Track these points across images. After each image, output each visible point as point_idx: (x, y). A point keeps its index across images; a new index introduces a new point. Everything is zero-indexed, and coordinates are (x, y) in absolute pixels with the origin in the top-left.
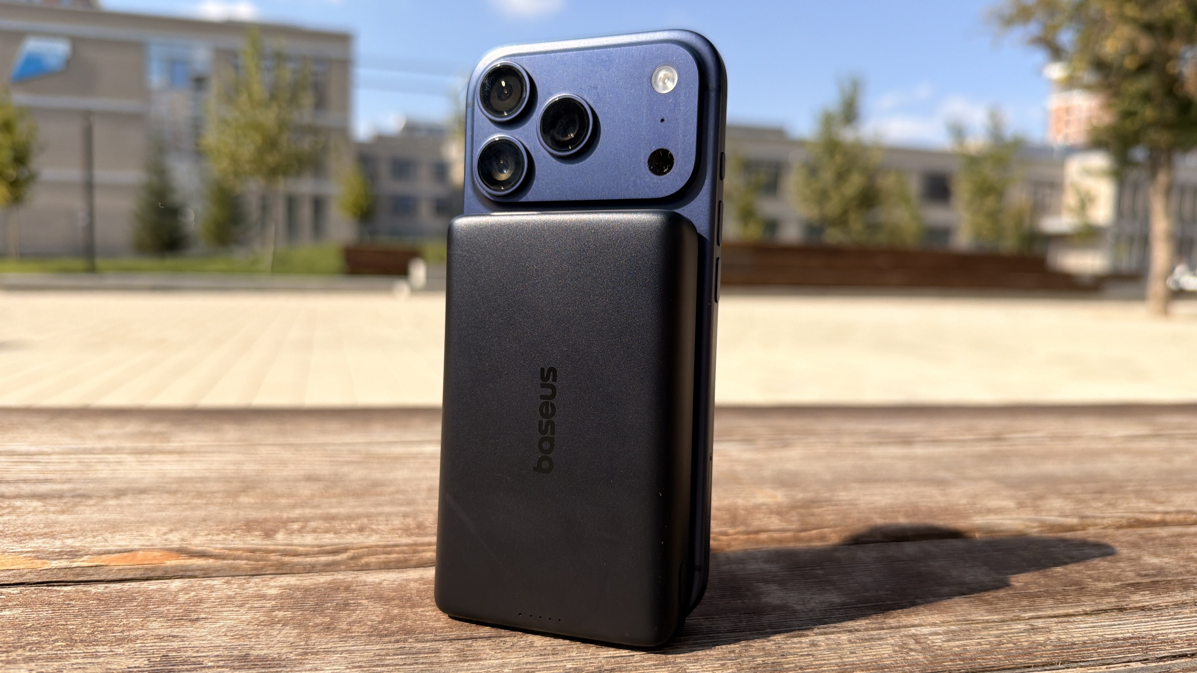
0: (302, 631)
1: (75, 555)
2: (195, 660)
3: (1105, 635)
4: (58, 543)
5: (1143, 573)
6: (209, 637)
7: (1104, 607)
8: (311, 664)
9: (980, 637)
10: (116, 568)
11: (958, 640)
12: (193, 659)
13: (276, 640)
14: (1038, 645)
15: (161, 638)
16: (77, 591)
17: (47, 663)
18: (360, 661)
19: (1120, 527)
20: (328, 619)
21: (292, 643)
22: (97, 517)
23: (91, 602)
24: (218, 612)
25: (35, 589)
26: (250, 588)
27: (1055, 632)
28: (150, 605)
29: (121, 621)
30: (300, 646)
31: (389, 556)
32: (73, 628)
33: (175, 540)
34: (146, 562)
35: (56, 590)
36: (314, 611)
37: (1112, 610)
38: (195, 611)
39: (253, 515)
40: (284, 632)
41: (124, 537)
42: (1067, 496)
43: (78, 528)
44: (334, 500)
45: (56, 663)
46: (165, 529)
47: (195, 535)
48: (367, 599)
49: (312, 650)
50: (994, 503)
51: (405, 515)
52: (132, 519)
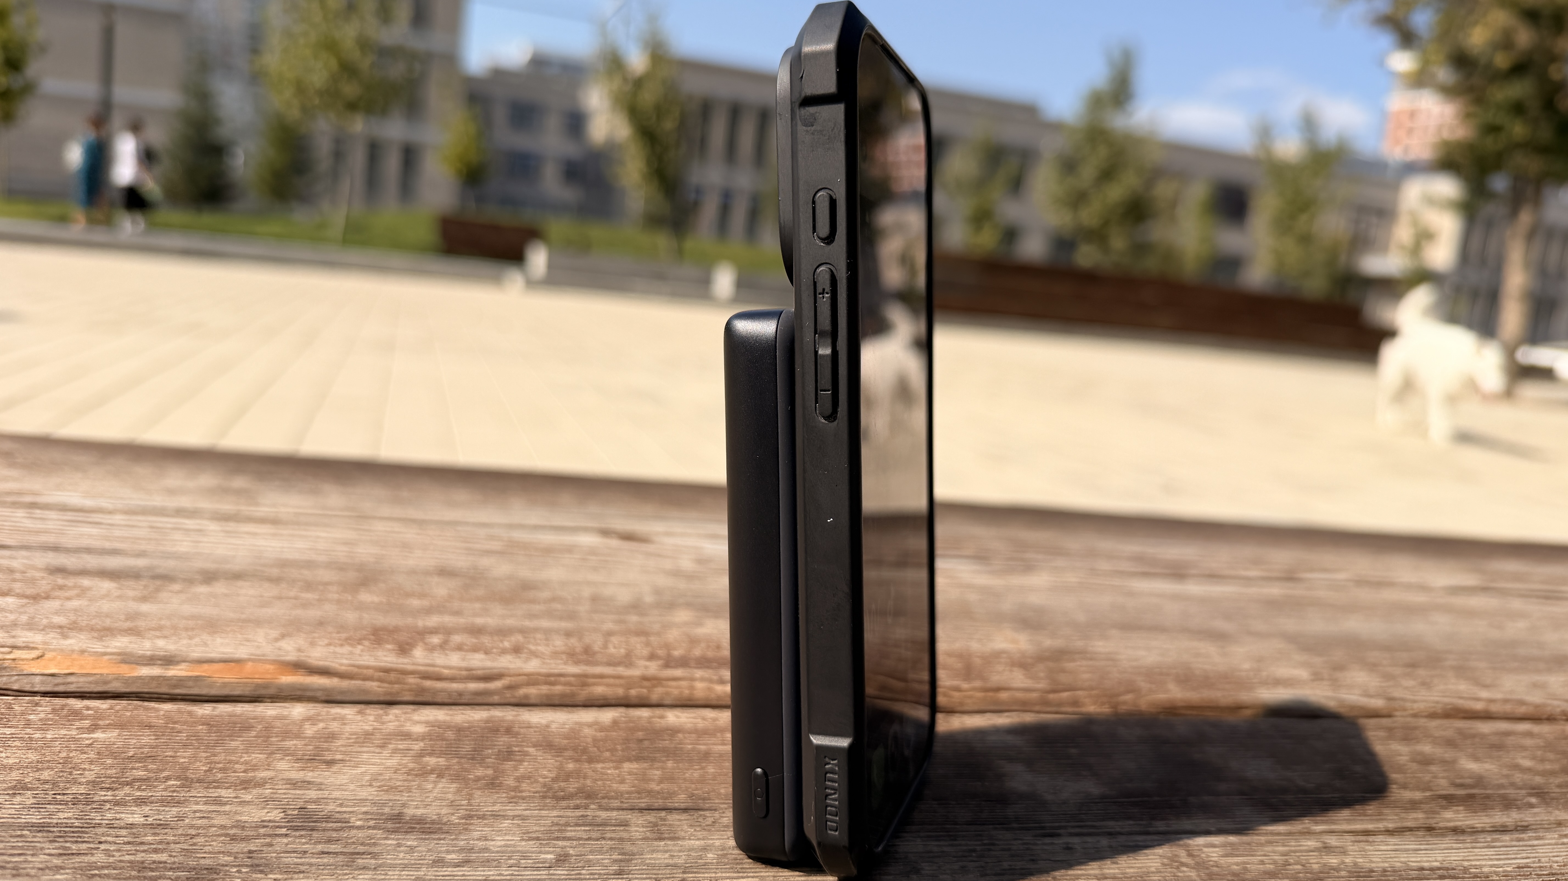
0: (461, 786)
1: (171, 661)
2: (340, 817)
3: (1408, 861)
4: (147, 644)
5: (1458, 781)
6: (352, 787)
7: (1409, 824)
8: (479, 831)
9: (1263, 853)
10: (221, 681)
11: (1237, 856)
12: (337, 815)
13: (432, 796)
14: (1331, 869)
15: (294, 784)
16: (179, 711)
17: (164, 808)
18: (536, 831)
19: (1433, 716)
20: (490, 772)
21: (452, 802)
22: (188, 609)
23: (201, 727)
24: (357, 752)
25: (129, 704)
26: (390, 722)
27: (1351, 853)
28: (272, 737)
29: (241, 757)
30: (463, 805)
31: (552, 688)
32: (185, 762)
33: (290, 649)
34: (257, 677)
35: (153, 708)
36: (473, 759)
37: (1418, 829)
38: (328, 750)
39: (381, 620)
40: (440, 785)
41: (227, 641)
42: (1372, 667)
43: (168, 623)
44: (477, 605)
45: (174, 809)
46: (274, 633)
47: (313, 644)
48: (534, 746)
49: (478, 813)
50: (1283, 671)
51: (568, 634)
52: (232, 615)
